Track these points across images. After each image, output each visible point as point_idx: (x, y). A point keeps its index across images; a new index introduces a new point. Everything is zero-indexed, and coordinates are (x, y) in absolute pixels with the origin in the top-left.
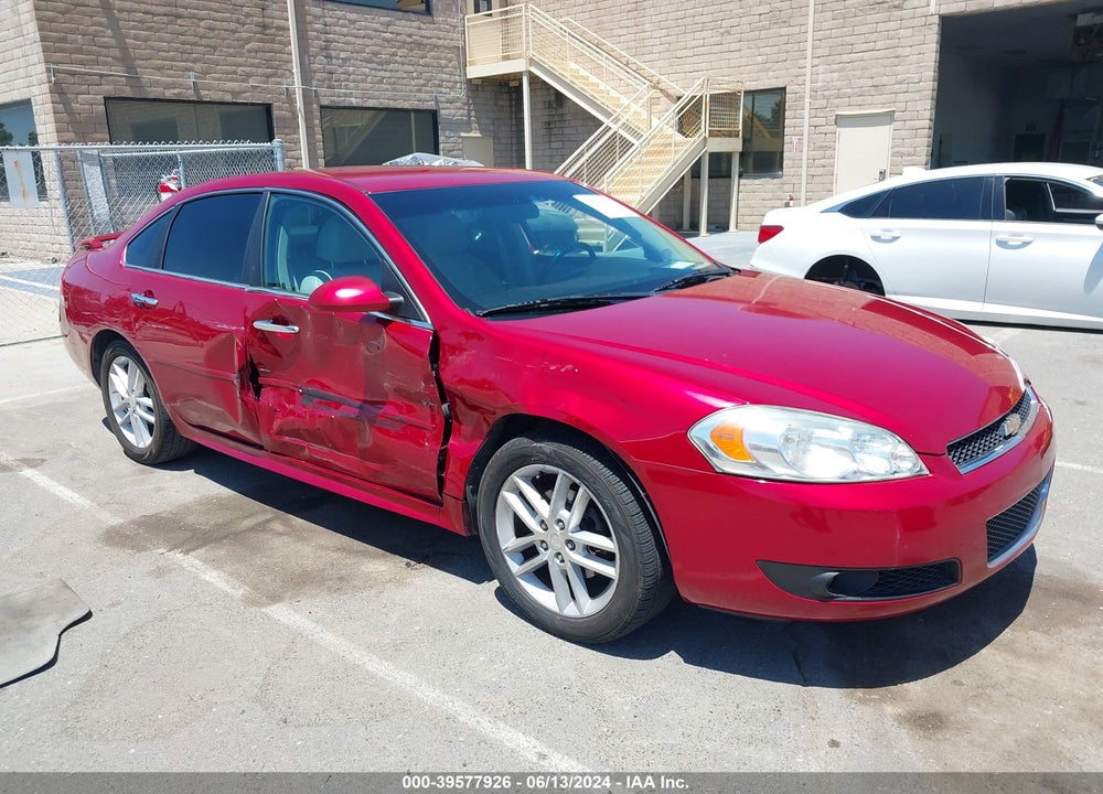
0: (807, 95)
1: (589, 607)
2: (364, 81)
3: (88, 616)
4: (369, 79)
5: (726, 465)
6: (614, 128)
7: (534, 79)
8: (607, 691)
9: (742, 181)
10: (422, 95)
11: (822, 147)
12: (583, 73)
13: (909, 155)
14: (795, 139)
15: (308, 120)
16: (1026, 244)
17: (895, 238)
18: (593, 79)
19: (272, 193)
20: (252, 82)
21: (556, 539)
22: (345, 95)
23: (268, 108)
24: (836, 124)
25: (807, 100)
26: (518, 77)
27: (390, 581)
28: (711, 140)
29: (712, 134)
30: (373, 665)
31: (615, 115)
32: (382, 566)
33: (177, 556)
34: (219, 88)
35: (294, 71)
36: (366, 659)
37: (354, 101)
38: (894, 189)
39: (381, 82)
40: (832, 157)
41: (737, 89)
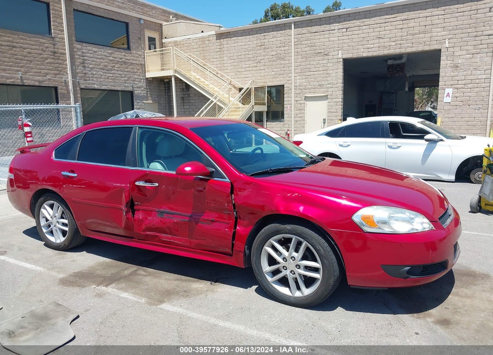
0: (293, 88)
1: (307, 292)
2: (101, 78)
3: (78, 317)
4: (103, 77)
5: (367, 229)
6: (215, 101)
7: (176, 78)
8: (323, 324)
9: (268, 123)
10: (126, 85)
11: (299, 109)
12: (198, 77)
13: (335, 112)
14: (289, 106)
15: (75, 94)
16: (399, 147)
17: (349, 146)
18: (202, 80)
19: (139, 127)
20: (48, 77)
21: (291, 265)
22: (92, 84)
23: (56, 89)
24: (305, 99)
25: (293, 90)
26: (169, 78)
27: (207, 291)
28: (255, 106)
29: (256, 104)
30: (222, 324)
31: (215, 96)
32: (200, 285)
33: (103, 288)
34: (32, 79)
35: (68, 72)
36: (218, 322)
37: (96, 87)
38: (346, 126)
39: (108, 78)
40: (304, 113)
41: (265, 85)
